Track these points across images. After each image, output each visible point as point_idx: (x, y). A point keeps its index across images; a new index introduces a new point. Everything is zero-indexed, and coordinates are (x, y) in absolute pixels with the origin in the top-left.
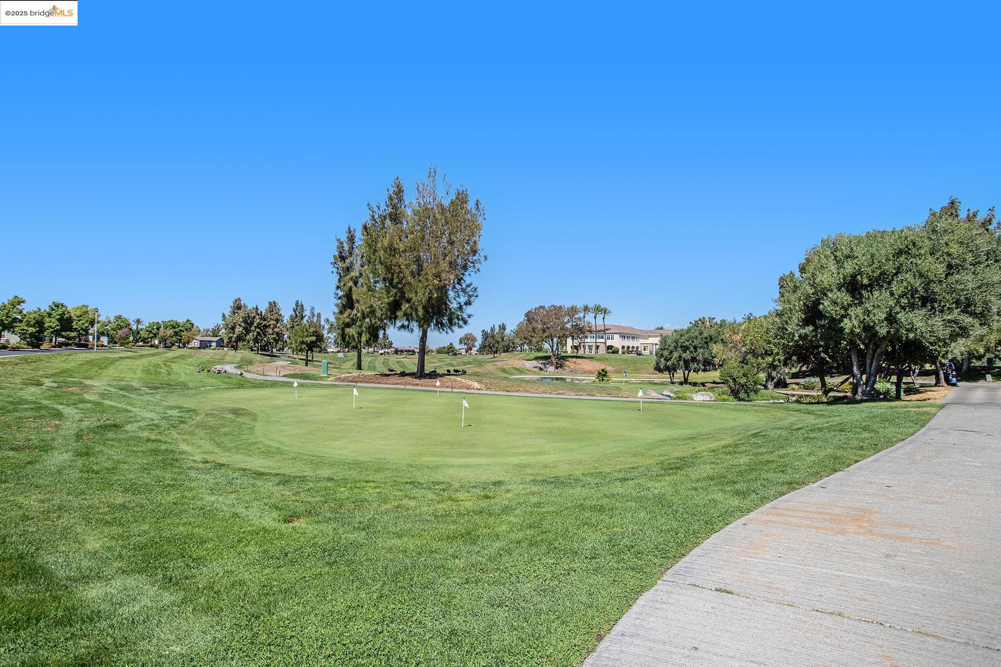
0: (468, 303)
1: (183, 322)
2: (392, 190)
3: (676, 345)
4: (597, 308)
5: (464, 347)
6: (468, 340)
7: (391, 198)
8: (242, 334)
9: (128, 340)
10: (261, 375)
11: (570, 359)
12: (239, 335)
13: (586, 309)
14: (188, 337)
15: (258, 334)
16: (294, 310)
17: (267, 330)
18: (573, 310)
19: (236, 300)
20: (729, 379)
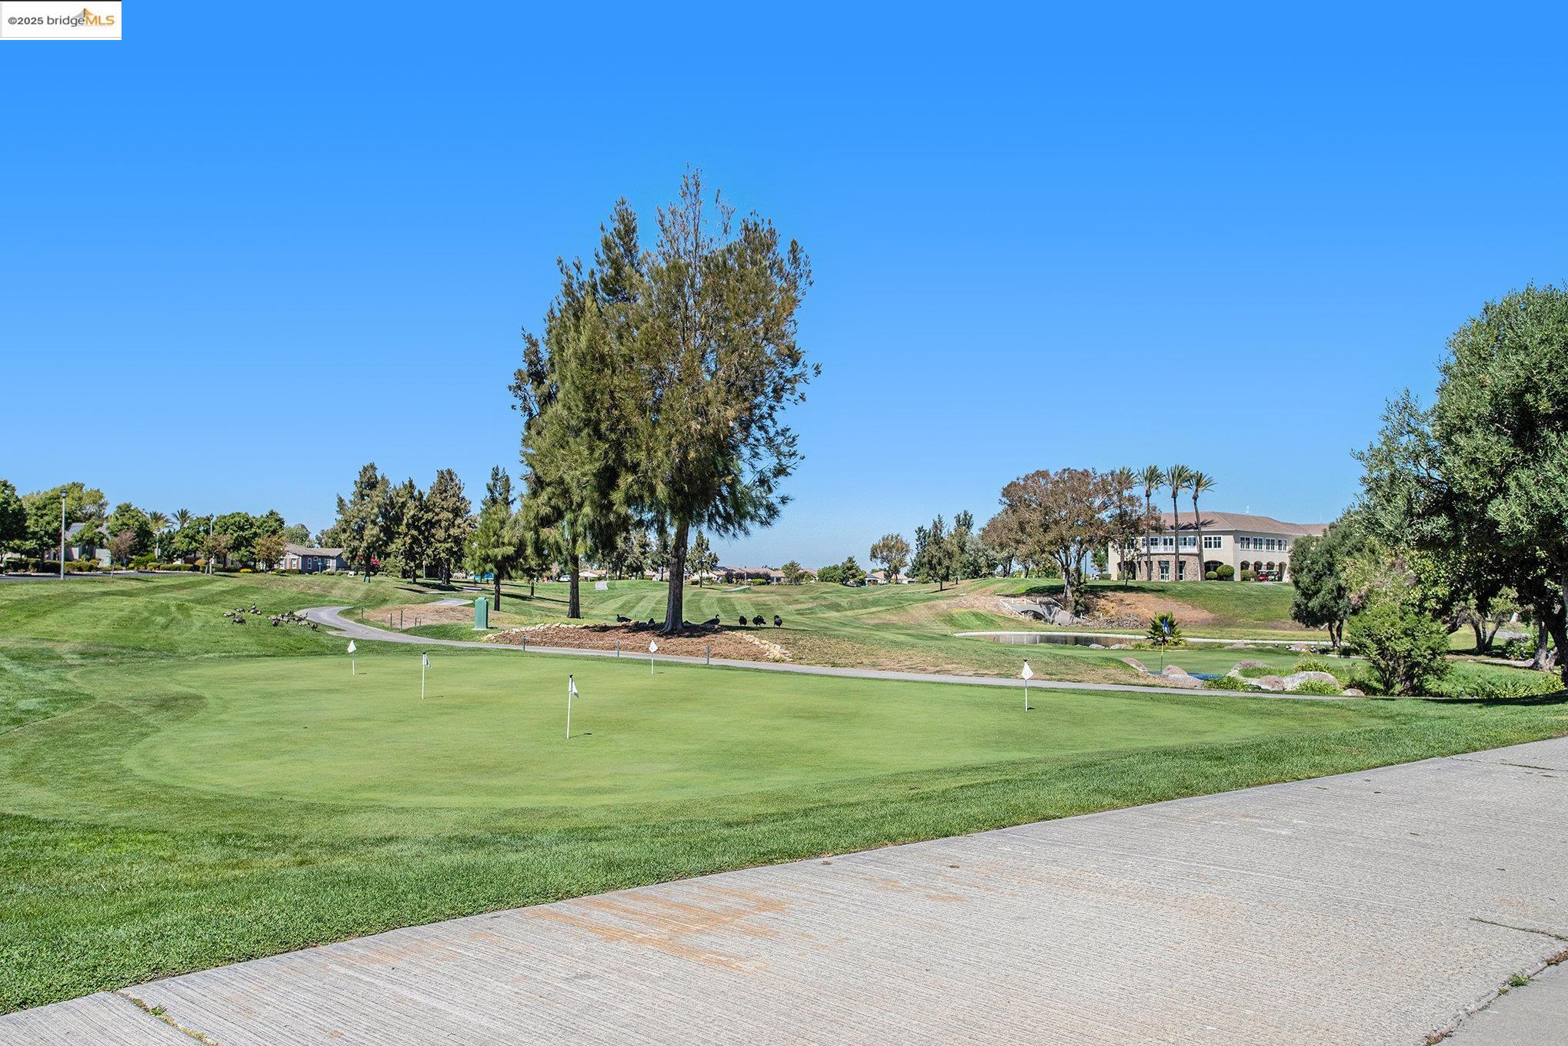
0: (780, 471)
1: (262, 517)
2: (610, 227)
3: (1330, 560)
4: (1180, 475)
5: (880, 566)
6: (890, 549)
7: (608, 246)
8: (377, 541)
9: (150, 556)
10: (387, 629)
11: (1109, 593)
12: (372, 542)
13: (1153, 476)
14: (268, 548)
15: (415, 540)
16: (489, 489)
17: (433, 531)
18: (1124, 479)
19: (365, 469)
20: (1368, 642)
